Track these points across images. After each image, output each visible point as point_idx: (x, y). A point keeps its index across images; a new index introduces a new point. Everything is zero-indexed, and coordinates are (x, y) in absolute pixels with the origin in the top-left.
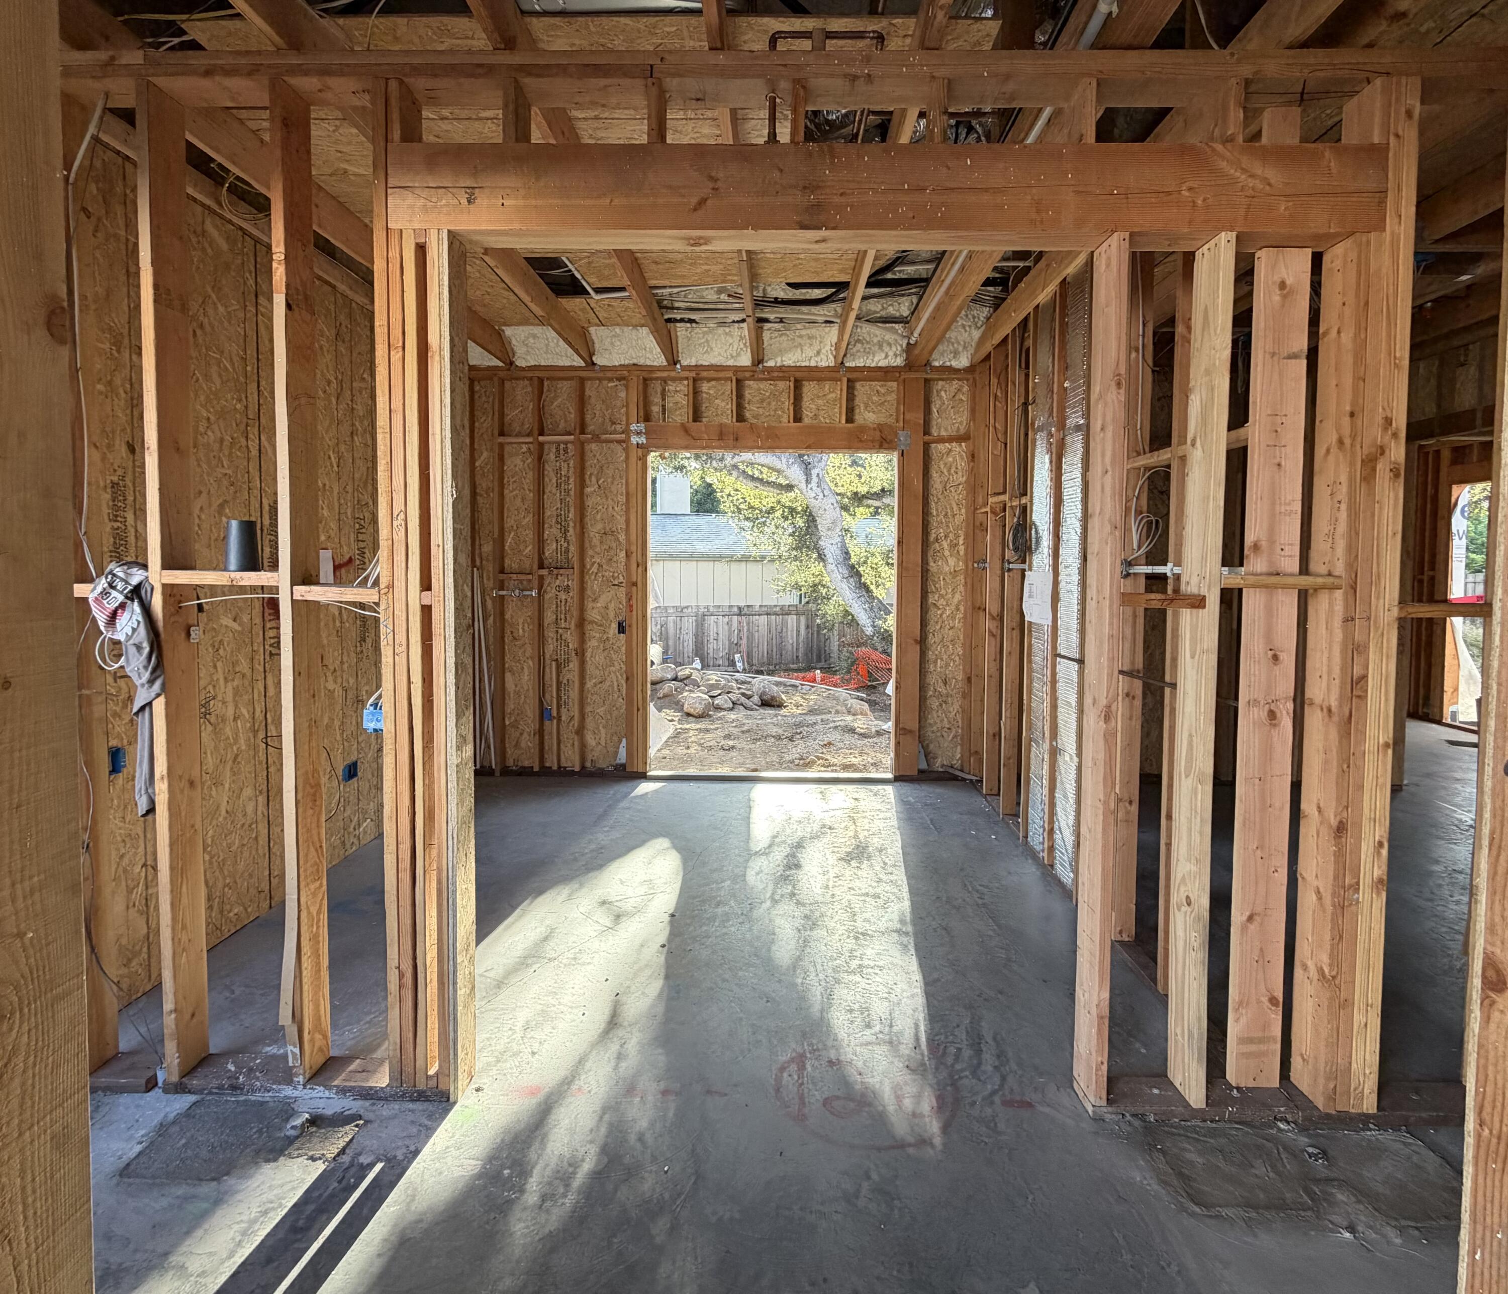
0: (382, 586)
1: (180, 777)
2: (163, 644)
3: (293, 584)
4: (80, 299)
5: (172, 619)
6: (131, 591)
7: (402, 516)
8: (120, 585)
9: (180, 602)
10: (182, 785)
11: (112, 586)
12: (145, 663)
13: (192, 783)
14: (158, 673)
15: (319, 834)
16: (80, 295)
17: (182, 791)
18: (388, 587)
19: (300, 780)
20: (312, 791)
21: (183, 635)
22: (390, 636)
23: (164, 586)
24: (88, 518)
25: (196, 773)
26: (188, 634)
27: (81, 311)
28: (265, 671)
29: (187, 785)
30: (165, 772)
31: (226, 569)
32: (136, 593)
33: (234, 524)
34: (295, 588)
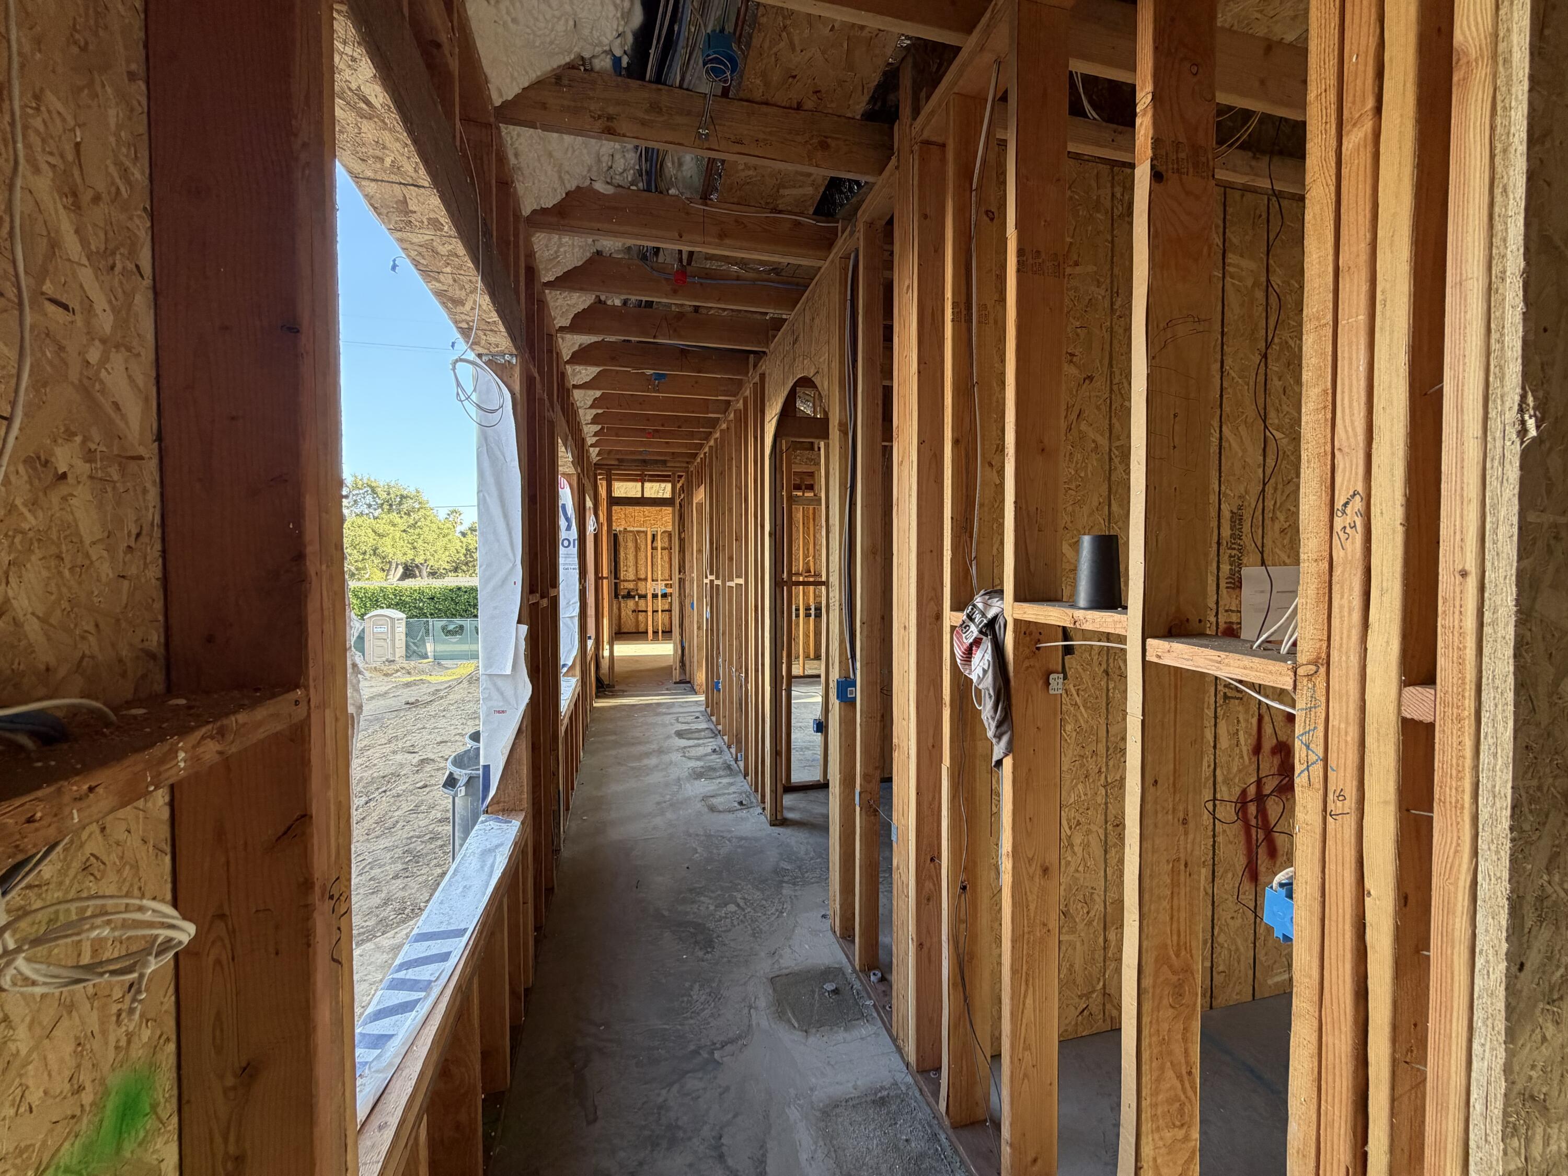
0: (1302, 658)
1: (1030, 860)
2: (1013, 691)
3: (1146, 634)
4: (978, 311)
5: (1026, 664)
6: (986, 625)
7: (1357, 504)
8: (978, 617)
9: (1039, 641)
10: (1031, 871)
11: (970, 618)
12: (992, 713)
13: (1045, 870)
14: (1004, 728)
15: (1186, 1052)
16: (978, 305)
17: (1032, 878)
18: (1315, 663)
19: (1150, 959)
20: (1174, 979)
21: (1041, 683)
22: (1318, 769)
23: (1016, 621)
24: (978, 544)
25: (1052, 858)
26: (1048, 684)
27: (979, 322)
28: (1216, 717)
29: (1039, 872)
30: (1010, 849)
31: (1074, 606)
32: (991, 627)
33: (1086, 542)
34: (1149, 641)
